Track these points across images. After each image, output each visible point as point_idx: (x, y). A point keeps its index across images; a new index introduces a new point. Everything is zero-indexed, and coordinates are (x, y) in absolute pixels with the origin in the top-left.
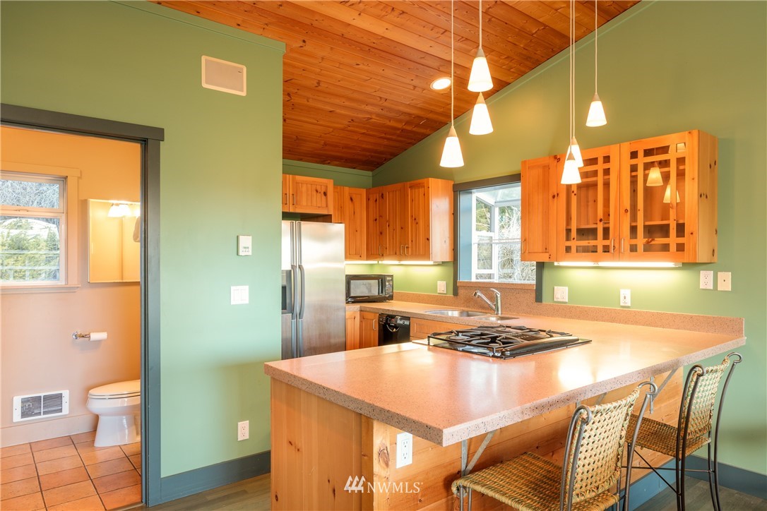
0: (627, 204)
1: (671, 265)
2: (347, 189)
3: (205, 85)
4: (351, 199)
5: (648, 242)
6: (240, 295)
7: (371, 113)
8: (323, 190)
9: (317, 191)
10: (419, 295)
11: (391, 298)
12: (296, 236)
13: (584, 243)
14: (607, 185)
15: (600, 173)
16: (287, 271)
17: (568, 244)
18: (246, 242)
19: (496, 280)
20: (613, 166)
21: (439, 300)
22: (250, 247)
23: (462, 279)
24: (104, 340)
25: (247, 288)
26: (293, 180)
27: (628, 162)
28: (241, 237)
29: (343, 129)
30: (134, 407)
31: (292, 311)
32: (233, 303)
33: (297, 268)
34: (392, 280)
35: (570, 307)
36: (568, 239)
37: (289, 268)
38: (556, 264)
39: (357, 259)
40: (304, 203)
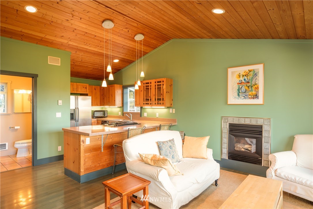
0: (154, 94)
1: (164, 107)
2: (93, 86)
3: (49, 63)
4: (95, 89)
5: (158, 102)
6: (59, 115)
7: (98, 67)
8: (85, 87)
9: (83, 87)
10: (114, 116)
11: (107, 117)
12: (77, 100)
13: (147, 102)
14: (151, 88)
15: (150, 86)
16: (74, 109)
17: (144, 102)
18: (60, 102)
19: (135, 111)
20: (152, 84)
21: (119, 117)
22: (61, 103)
23: (125, 111)
24: (19, 129)
25: (61, 113)
26: (76, 84)
27: (154, 84)
28: (59, 101)
29: (91, 70)
30: (29, 146)
31: (75, 120)
32: (57, 117)
33: (77, 108)
34: (107, 112)
35: (147, 118)
36: (144, 101)
37: (75, 108)
38: (143, 107)
39: (97, 106)
40: (80, 91)
